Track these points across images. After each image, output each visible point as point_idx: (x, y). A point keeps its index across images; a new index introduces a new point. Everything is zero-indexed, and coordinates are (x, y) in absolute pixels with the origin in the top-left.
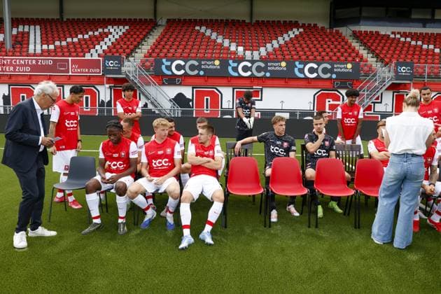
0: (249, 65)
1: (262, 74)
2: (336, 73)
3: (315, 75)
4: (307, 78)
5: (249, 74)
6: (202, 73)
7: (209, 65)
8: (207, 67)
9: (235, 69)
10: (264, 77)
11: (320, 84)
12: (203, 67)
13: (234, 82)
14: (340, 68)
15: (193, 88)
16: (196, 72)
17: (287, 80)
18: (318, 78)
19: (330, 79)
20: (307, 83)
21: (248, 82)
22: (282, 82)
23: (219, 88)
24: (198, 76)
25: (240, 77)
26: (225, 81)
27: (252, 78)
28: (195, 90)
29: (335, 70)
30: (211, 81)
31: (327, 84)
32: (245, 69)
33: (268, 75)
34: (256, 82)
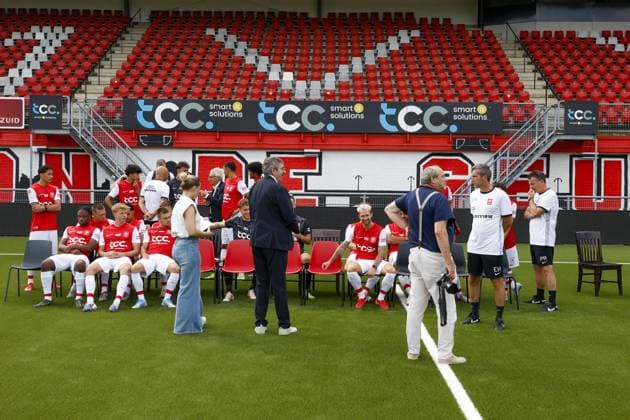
0: (296, 110)
1: (319, 127)
2: (457, 123)
3: (417, 127)
4: (402, 133)
5: (295, 126)
6: (210, 125)
7: (222, 111)
8: (219, 114)
9: (271, 118)
10: (324, 132)
11: (428, 142)
12: (211, 114)
13: (268, 141)
14: (463, 113)
15: (194, 153)
16: (199, 124)
17: (366, 137)
18: (424, 133)
19: (446, 133)
20: (403, 143)
21: (293, 141)
22: (357, 141)
23: (242, 153)
24: (203, 131)
25: (280, 132)
26: (252, 140)
27: (302, 133)
28: (197, 156)
29: (455, 117)
30: (225, 140)
31: (442, 143)
32: (289, 117)
33: (331, 127)
34: (309, 141)
